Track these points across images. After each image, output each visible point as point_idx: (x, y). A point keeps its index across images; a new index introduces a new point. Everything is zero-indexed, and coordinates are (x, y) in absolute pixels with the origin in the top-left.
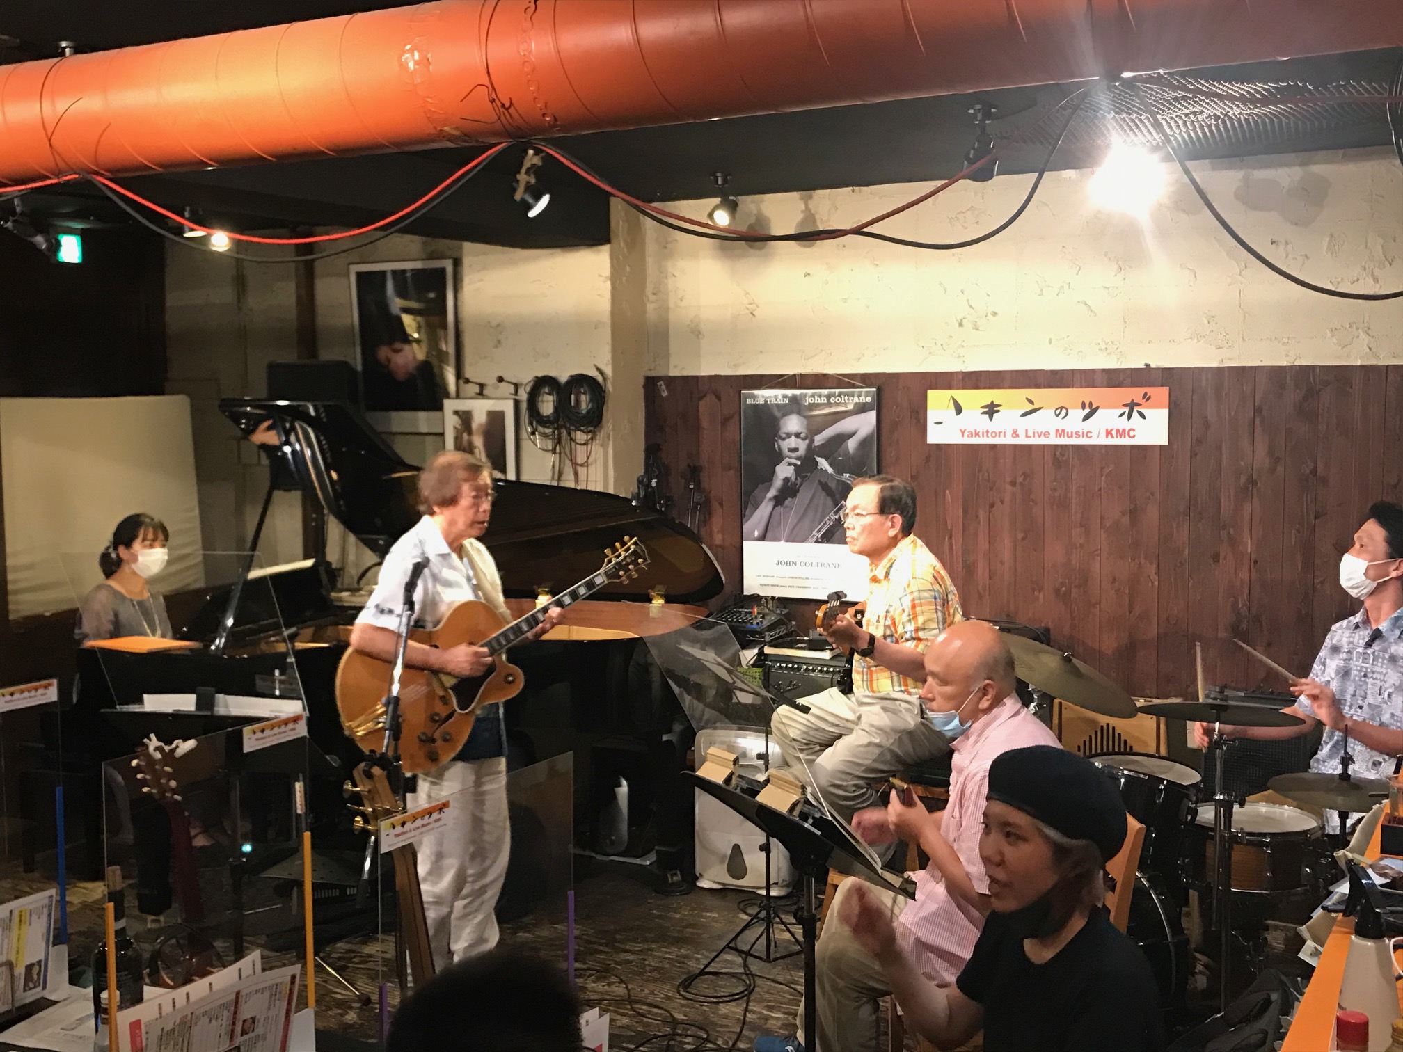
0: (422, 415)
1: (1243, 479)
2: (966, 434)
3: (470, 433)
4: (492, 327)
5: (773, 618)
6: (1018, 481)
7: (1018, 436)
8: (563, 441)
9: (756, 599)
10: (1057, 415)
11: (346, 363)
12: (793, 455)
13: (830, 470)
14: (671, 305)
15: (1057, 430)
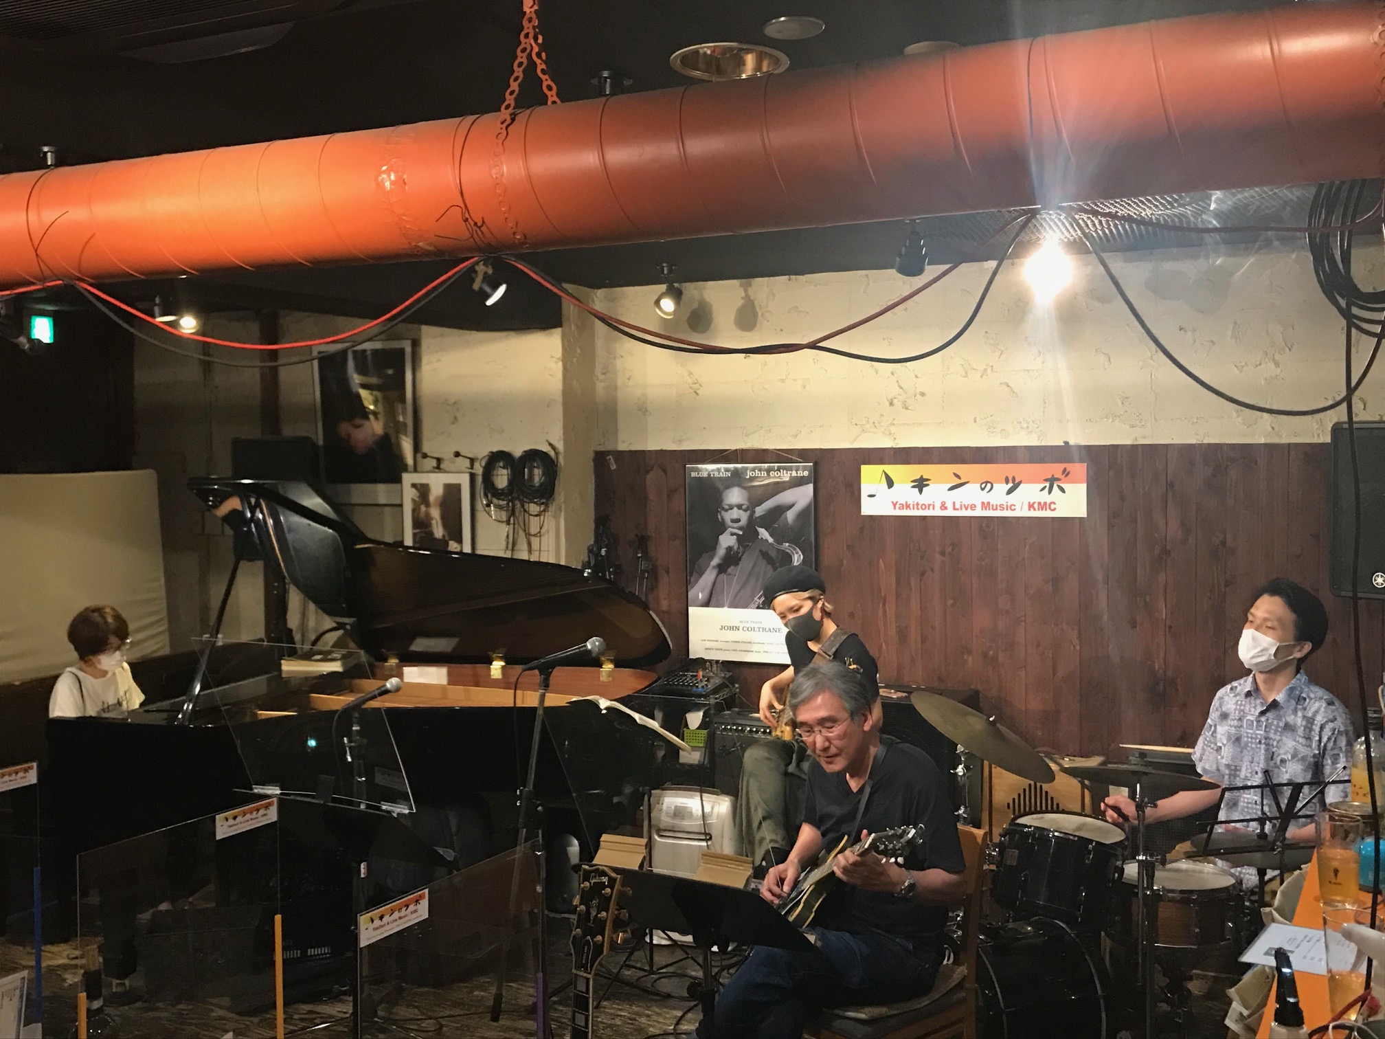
0: (381, 487)
1: (1157, 550)
2: (897, 506)
3: (427, 504)
4: (449, 405)
5: (717, 681)
6: (947, 551)
7: (946, 508)
8: (517, 513)
9: (701, 662)
10: (983, 489)
11: (309, 438)
12: (736, 525)
13: (771, 540)
14: (619, 383)
15: (983, 503)
